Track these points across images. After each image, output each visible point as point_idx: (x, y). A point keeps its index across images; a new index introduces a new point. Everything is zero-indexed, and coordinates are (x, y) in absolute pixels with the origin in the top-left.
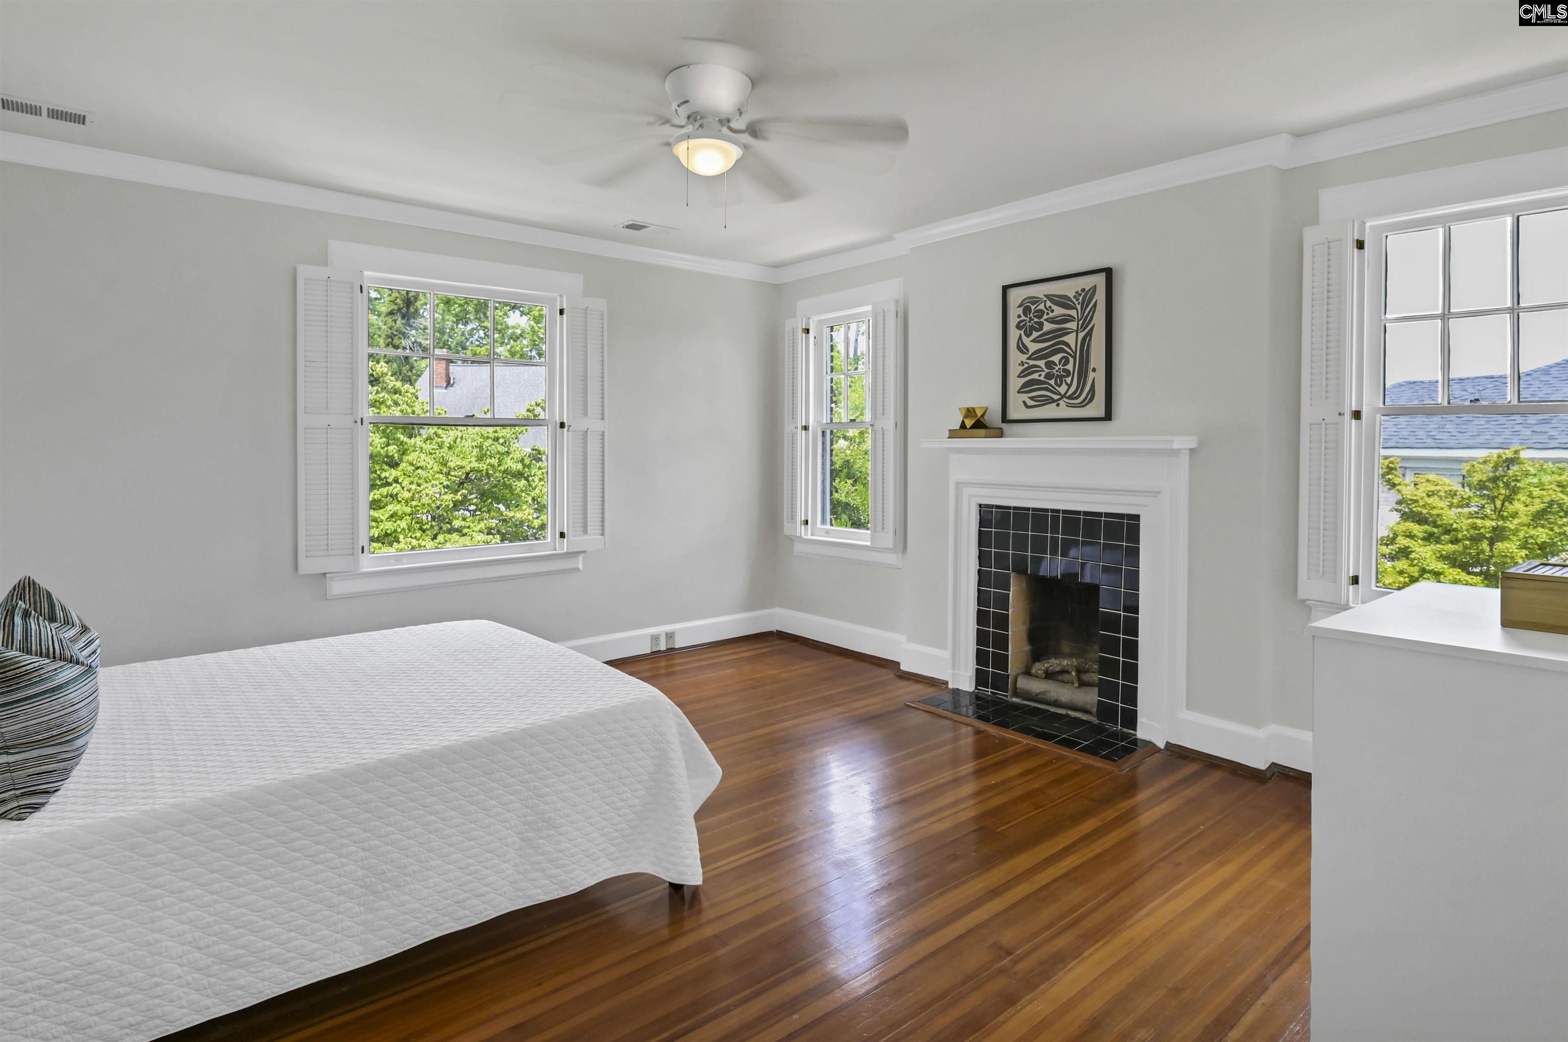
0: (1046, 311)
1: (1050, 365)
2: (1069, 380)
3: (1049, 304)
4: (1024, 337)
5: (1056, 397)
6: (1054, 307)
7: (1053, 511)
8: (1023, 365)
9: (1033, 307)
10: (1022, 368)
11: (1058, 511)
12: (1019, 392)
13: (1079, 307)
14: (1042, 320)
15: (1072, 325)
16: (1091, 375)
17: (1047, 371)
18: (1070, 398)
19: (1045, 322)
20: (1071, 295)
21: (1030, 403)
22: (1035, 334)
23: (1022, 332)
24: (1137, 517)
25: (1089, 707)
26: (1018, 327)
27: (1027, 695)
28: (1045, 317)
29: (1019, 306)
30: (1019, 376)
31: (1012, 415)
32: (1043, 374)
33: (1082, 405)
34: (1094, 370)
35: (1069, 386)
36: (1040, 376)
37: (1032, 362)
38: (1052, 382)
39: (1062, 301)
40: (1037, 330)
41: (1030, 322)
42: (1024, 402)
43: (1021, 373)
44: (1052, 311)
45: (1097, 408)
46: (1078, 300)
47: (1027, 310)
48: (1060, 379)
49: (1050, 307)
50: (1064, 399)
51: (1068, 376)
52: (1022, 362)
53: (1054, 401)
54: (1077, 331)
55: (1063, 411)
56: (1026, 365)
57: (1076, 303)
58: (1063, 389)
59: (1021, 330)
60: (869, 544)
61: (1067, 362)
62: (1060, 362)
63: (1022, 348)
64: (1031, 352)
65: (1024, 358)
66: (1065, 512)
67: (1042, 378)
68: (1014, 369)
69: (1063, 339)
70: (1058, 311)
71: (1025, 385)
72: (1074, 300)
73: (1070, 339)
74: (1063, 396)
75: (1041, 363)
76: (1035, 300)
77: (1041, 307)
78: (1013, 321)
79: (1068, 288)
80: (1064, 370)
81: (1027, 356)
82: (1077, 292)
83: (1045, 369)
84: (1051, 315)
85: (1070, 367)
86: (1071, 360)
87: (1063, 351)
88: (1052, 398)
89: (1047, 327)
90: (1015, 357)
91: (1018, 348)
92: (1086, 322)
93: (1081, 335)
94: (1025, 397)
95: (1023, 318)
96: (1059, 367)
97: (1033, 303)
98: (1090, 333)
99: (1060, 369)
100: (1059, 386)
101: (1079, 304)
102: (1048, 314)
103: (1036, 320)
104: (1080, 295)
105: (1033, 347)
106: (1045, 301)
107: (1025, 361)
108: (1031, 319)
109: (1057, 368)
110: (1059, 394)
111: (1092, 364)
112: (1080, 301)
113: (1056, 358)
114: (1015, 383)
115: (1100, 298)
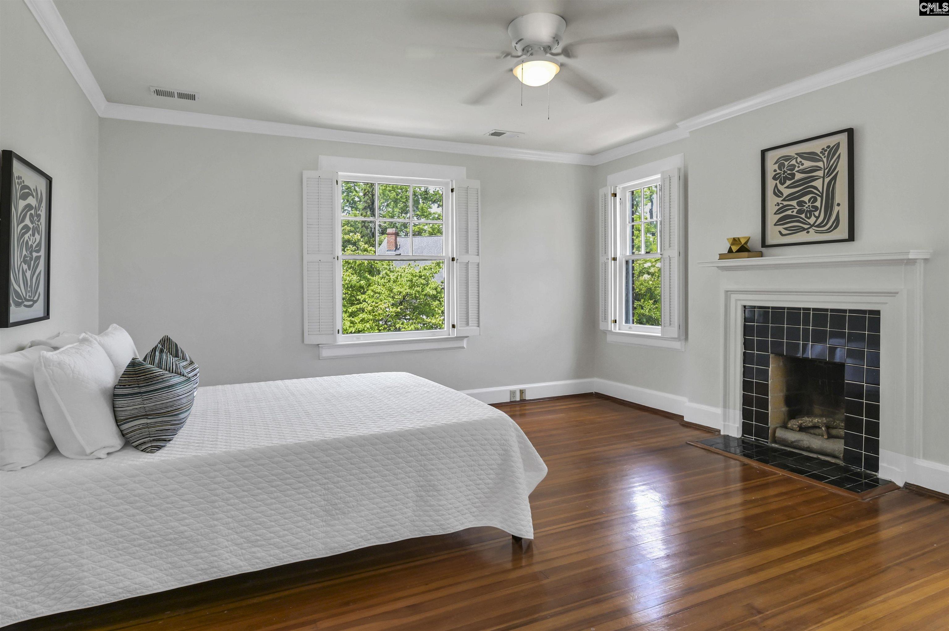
0: (797, 165)
1: (800, 204)
2: (817, 214)
3: (799, 159)
4: (779, 185)
5: (806, 226)
6: (803, 161)
7: (804, 309)
8: (779, 205)
9: (786, 163)
10: (778, 207)
11: (809, 309)
12: (775, 225)
13: (825, 160)
14: (794, 172)
15: (820, 173)
16: (836, 209)
17: (798, 208)
18: (818, 226)
19: (796, 173)
20: (818, 151)
21: (785, 232)
22: (788, 183)
23: (778, 182)
24: (878, 312)
25: (837, 453)
26: (774, 178)
27: (784, 442)
28: (797, 169)
29: (775, 163)
30: (775, 214)
31: (770, 241)
32: (795, 211)
33: (829, 231)
34: (838, 205)
35: (817, 218)
36: (793, 212)
37: (785, 203)
38: (803, 216)
39: (811, 156)
40: (790, 179)
41: (784, 174)
42: (780, 232)
43: (777, 211)
44: (803, 164)
45: (842, 232)
46: (824, 154)
47: (781, 166)
48: (809, 213)
49: (801, 162)
50: (813, 228)
51: (816, 211)
52: (778, 203)
53: (804, 229)
54: (824, 178)
55: (813, 236)
56: (781, 205)
57: (823, 157)
58: (812, 220)
59: (776, 180)
60: (660, 335)
61: (815, 200)
62: (809, 201)
63: (777, 193)
64: (785, 196)
65: (779, 200)
66: (814, 309)
67: (794, 214)
68: (771, 208)
69: (813, 184)
70: (807, 164)
71: (780, 220)
72: (821, 155)
73: (818, 184)
74: (812, 226)
75: (794, 203)
76: (788, 158)
77: (794, 162)
78: (770, 174)
79: (816, 147)
80: (813, 207)
81: (782, 199)
82: (823, 149)
83: (797, 207)
84: (801, 167)
85: (818, 204)
86: (819, 199)
87: (812, 192)
88: (803, 227)
89: (798, 176)
90: (772, 201)
91: (775, 193)
92: (831, 171)
93: (827, 180)
94: (780, 228)
95: (778, 171)
96: (808, 204)
97: (786, 160)
98: (835, 178)
99: (809, 206)
100: (809, 218)
101: (825, 157)
102: (799, 167)
103: (789, 172)
104: (826, 151)
105: (787, 192)
106: (797, 158)
107: (780, 202)
108: (785, 172)
109: (807, 206)
110: (809, 224)
111: (837, 200)
112: (826, 155)
113: (806, 199)
114: (772, 218)
115: (843, 151)
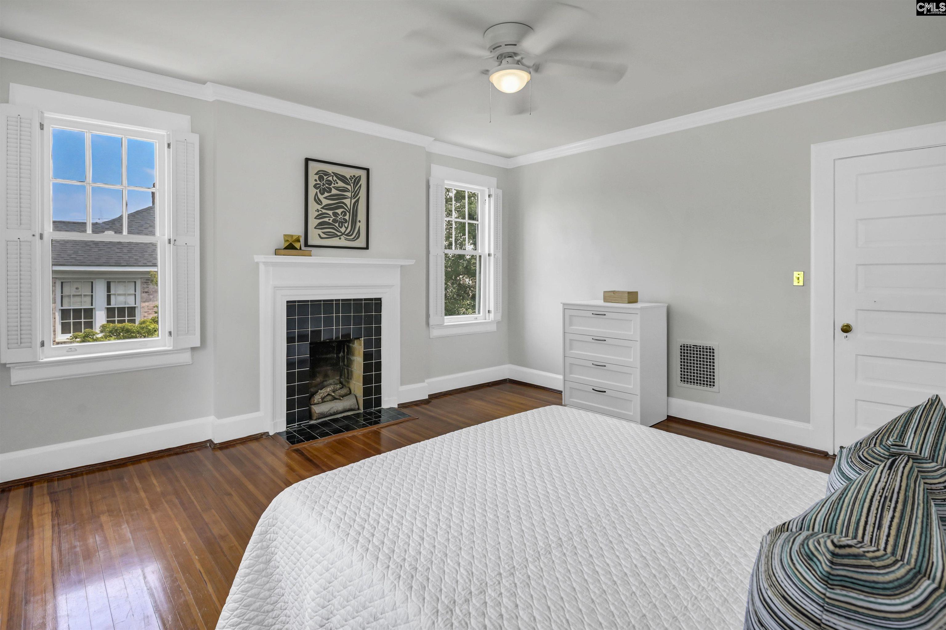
0: (333, 182)
1: (335, 214)
2: (346, 225)
3: (335, 178)
4: (319, 194)
5: (339, 234)
6: (338, 181)
7: (336, 300)
8: (318, 212)
9: (325, 177)
10: (317, 213)
11: (339, 300)
12: (315, 228)
13: (352, 185)
14: (331, 187)
15: (349, 194)
16: (358, 224)
17: (334, 218)
18: (347, 235)
19: (333, 189)
20: (348, 177)
21: (323, 235)
22: (326, 194)
23: (318, 191)
24: (380, 299)
25: (352, 407)
26: (315, 186)
27: (323, 415)
28: (333, 185)
29: (316, 174)
30: (315, 218)
31: (310, 242)
32: (331, 219)
33: (354, 240)
34: (360, 221)
35: (347, 228)
36: (329, 220)
37: (324, 211)
38: (337, 225)
39: (343, 179)
40: (328, 192)
41: (323, 186)
42: (319, 235)
43: (316, 217)
44: (337, 183)
45: (361, 242)
46: (351, 181)
47: (321, 178)
48: (342, 223)
49: (336, 180)
50: (344, 236)
51: (346, 222)
52: (318, 209)
53: (337, 236)
54: (351, 198)
55: (342, 242)
56: (320, 212)
57: (351, 182)
58: (343, 230)
59: (317, 189)
61: (345, 215)
62: (342, 213)
63: (318, 201)
64: (324, 204)
65: (319, 207)
66: (343, 300)
67: (330, 221)
68: (312, 214)
69: (344, 201)
70: (340, 184)
71: (320, 224)
72: (350, 180)
73: (347, 201)
74: (343, 234)
75: (330, 212)
76: (326, 174)
77: (330, 178)
78: (311, 183)
79: (348, 173)
80: (344, 219)
81: (321, 206)
82: (351, 176)
83: (332, 216)
84: (336, 185)
85: (347, 217)
86: (348, 214)
87: (343, 208)
88: (336, 234)
89: (334, 192)
90: (313, 207)
91: (315, 199)
92: (356, 194)
93: (353, 201)
94: (320, 232)
95: (318, 182)
96: (341, 216)
97: (326, 175)
98: (357, 201)
99: (341, 218)
100: (341, 227)
101: (352, 183)
102: (334, 184)
103: (327, 185)
104: (353, 178)
105: (325, 202)
106: (333, 176)
107: (320, 209)
108: (324, 185)
109: (340, 217)
110: (341, 232)
111: (359, 218)
112: (353, 181)
113: (339, 211)
114: (313, 222)
115: (363, 182)
